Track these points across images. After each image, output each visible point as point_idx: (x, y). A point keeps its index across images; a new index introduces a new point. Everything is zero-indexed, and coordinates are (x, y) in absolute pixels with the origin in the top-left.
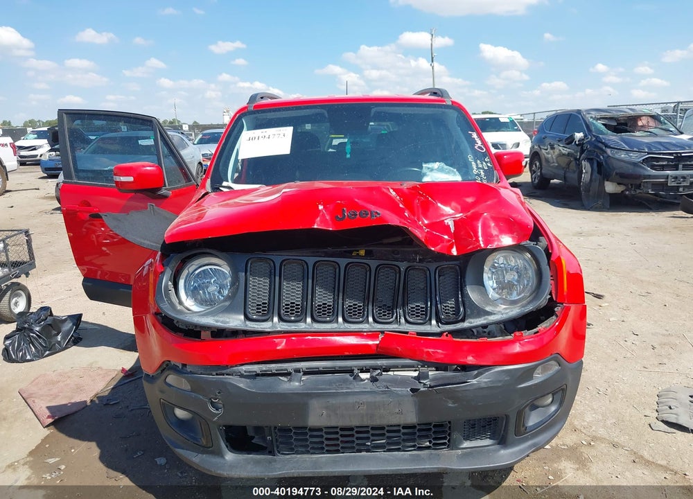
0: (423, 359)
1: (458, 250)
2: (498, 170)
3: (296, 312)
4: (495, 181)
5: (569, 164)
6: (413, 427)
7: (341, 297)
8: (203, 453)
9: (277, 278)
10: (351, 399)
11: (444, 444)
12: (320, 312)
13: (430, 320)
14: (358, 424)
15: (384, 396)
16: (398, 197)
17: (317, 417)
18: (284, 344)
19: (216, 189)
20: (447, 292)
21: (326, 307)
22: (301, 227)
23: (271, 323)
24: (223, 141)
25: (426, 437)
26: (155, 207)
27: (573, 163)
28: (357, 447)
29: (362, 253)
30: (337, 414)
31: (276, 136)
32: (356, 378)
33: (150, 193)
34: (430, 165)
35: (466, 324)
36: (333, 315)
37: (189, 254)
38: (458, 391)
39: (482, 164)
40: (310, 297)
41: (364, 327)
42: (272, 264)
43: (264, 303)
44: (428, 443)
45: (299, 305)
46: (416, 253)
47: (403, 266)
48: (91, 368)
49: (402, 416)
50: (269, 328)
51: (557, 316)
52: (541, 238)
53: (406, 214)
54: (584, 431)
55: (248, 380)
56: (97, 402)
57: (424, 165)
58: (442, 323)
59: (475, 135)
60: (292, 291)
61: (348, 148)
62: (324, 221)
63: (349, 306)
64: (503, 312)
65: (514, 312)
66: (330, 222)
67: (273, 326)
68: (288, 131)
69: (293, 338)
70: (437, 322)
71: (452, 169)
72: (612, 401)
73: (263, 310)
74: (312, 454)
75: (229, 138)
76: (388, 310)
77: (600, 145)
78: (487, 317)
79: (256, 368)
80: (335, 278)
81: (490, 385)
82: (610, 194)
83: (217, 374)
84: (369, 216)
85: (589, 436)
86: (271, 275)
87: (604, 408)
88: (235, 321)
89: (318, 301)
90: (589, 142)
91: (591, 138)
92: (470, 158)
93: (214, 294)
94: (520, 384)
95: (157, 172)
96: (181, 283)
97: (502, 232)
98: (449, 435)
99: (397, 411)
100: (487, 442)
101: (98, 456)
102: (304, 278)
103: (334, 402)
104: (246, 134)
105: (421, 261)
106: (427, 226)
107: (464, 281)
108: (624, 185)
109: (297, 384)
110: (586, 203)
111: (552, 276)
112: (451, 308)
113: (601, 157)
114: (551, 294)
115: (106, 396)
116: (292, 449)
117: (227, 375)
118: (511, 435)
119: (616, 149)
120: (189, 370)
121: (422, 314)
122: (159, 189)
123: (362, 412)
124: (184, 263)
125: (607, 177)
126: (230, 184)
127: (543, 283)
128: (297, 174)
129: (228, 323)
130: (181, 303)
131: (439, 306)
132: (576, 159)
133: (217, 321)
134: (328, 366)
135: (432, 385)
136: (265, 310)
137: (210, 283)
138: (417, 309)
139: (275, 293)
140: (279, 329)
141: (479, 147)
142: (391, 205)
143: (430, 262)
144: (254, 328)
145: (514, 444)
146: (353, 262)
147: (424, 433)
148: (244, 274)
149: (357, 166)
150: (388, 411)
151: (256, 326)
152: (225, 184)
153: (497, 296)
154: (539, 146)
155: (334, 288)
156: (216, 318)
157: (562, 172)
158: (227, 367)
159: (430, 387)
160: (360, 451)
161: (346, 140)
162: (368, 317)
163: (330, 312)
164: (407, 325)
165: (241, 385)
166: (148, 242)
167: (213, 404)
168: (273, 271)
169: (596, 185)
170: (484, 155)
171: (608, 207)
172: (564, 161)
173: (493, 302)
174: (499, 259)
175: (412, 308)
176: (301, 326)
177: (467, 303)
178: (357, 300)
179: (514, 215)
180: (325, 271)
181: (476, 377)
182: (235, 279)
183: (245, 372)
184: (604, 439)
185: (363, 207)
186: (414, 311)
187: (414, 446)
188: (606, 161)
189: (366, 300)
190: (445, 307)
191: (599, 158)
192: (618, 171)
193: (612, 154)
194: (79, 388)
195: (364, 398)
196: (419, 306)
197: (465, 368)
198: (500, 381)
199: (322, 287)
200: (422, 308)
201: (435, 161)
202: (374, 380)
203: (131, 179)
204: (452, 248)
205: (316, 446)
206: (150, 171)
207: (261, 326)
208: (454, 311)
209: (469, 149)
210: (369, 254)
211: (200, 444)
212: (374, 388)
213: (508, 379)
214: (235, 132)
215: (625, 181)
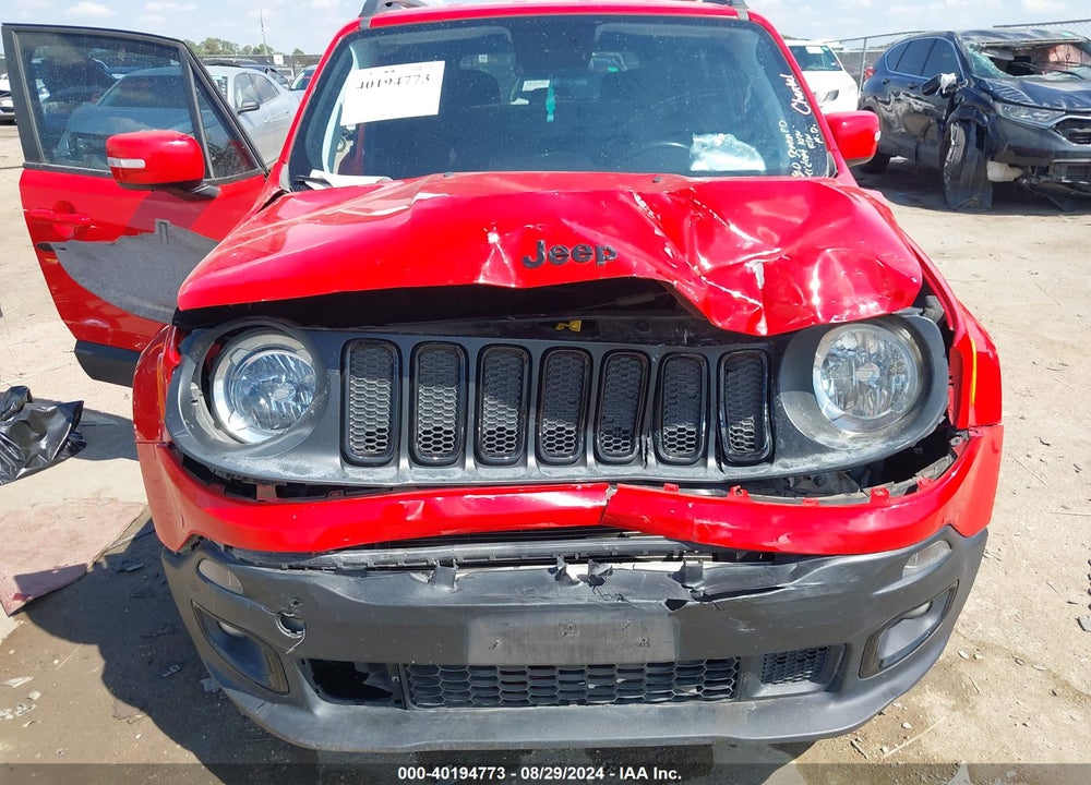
0: (692, 539)
1: (769, 326)
2: (833, 151)
3: (445, 446)
4: (827, 172)
5: (925, 131)
6: (670, 664)
7: (533, 416)
8: (273, 701)
9: (406, 380)
10: (552, 620)
11: (726, 691)
12: (493, 445)
13: (705, 456)
14: (563, 662)
15: (615, 614)
16: (651, 213)
17: (485, 648)
18: (420, 509)
19: (298, 184)
20: (740, 404)
21: (503, 436)
22: (451, 282)
23: (394, 468)
24: (314, 91)
25: (692, 680)
26: (172, 227)
27: (935, 128)
28: (561, 697)
29: (576, 326)
30: (524, 646)
31: (413, 79)
32: (561, 576)
33: (180, 191)
34: (708, 139)
35: (775, 469)
36: (517, 450)
37: (232, 328)
38: (758, 606)
39: (804, 138)
40: (471, 416)
41: (576, 472)
42: (395, 353)
43: (380, 430)
44: (694, 691)
45: (450, 432)
46: (682, 325)
47: (656, 353)
48: (98, 499)
49: (648, 649)
50: (391, 480)
51: (955, 456)
52: (929, 297)
53: (668, 250)
54: (963, 632)
55: (352, 579)
56: (105, 566)
57: (696, 139)
58: (727, 463)
59: (791, 82)
60: (437, 406)
61: (551, 101)
62: (499, 268)
63: (549, 432)
64: (849, 445)
65: (874, 448)
66: (512, 273)
67: (399, 476)
68: (436, 69)
69: (439, 499)
70: (719, 462)
71: (747, 146)
72: (1010, 572)
73: (379, 444)
74: (476, 706)
75: (325, 81)
76: (625, 437)
77: (984, 95)
78: (818, 455)
79: (366, 557)
80: (521, 379)
81: (822, 593)
82: (994, 183)
83: (291, 568)
84: (592, 258)
85: (972, 642)
86: (394, 374)
87: (995, 586)
88: (323, 468)
89: (489, 423)
90: (965, 91)
91: (970, 82)
92: (783, 126)
93: (287, 405)
94: (878, 590)
95: (192, 150)
96: (219, 387)
97: (859, 289)
98: (736, 676)
99: (640, 640)
100: (805, 686)
101: (100, 673)
102: (460, 379)
103: (517, 624)
104: (357, 76)
105: (691, 342)
106: (709, 275)
107: (776, 384)
108: (1021, 168)
109: (447, 589)
110: (950, 198)
111: (950, 378)
112: (747, 434)
113: (985, 118)
114: (946, 414)
115: (121, 554)
116: (439, 699)
117: (310, 568)
118: (852, 678)
119: (1013, 103)
120: (237, 557)
121: (689, 446)
122: (197, 183)
123: (571, 642)
124: (222, 345)
125: (992, 154)
126: (326, 175)
127: (934, 392)
128: (452, 155)
129: (308, 471)
130: (218, 425)
131: (723, 430)
132: (939, 121)
133: (286, 468)
134: (507, 553)
135: (709, 593)
136: (384, 444)
137: (279, 381)
138: (680, 436)
139: (402, 410)
140: (410, 482)
141: (800, 106)
142: (637, 233)
143: (709, 344)
144: (360, 480)
145: (855, 692)
146: (557, 348)
147: (687, 674)
148: (338, 372)
149: (566, 141)
150: (622, 641)
151: (365, 477)
152: (315, 174)
153: (837, 411)
154: (875, 98)
155: (520, 398)
156: (285, 461)
157: (911, 145)
158: (309, 556)
159: (706, 598)
160: (566, 703)
161: (545, 84)
162: (585, 452)
163: (512, 445)
164: (661, 466)
165: (338, 591)
166: (148, 305)
167: (286, 623)
168: (397, 366)
169: (972, 167)
170: (809, 121)
171: (989, 206)
172: (917, 125)
173: (830, 426)
174: (846, 341)
175: (670, 433)
176: (454, 475)
177: (779, 426)
178: (565, 419)
179: (884, 255)
180: (503, 366)
181: (795, 575)
182: (323, 381)
183: (345, 564)
184: (999, 647)
185: (580, 239)
186: (674, 440)
187: (668, 694)
188: (993, 126)
189: (581, 418)
190: (736, 431)
191: (981, 119)
192: (1012, 144)
193: (1005, 112)
194: (75, 539)
195: (577, 618)
196: (684, 430)
197: (772, 557)
198: (841, 585)
199: (496, 397)
200: (689, 433)
201: (715, 132)
202: (595, 581)
203: (140, 164)
204: (759, 320)
205: (483, 693)
206: (177, 147)
207: (375, 477)
208: (752, 440)
209: (779, 110)
210: (590, 329)
211: (266, 684)
212: (595, 598)
213: (856, 580)
214: (336, 71)
215: (1022, 160)
